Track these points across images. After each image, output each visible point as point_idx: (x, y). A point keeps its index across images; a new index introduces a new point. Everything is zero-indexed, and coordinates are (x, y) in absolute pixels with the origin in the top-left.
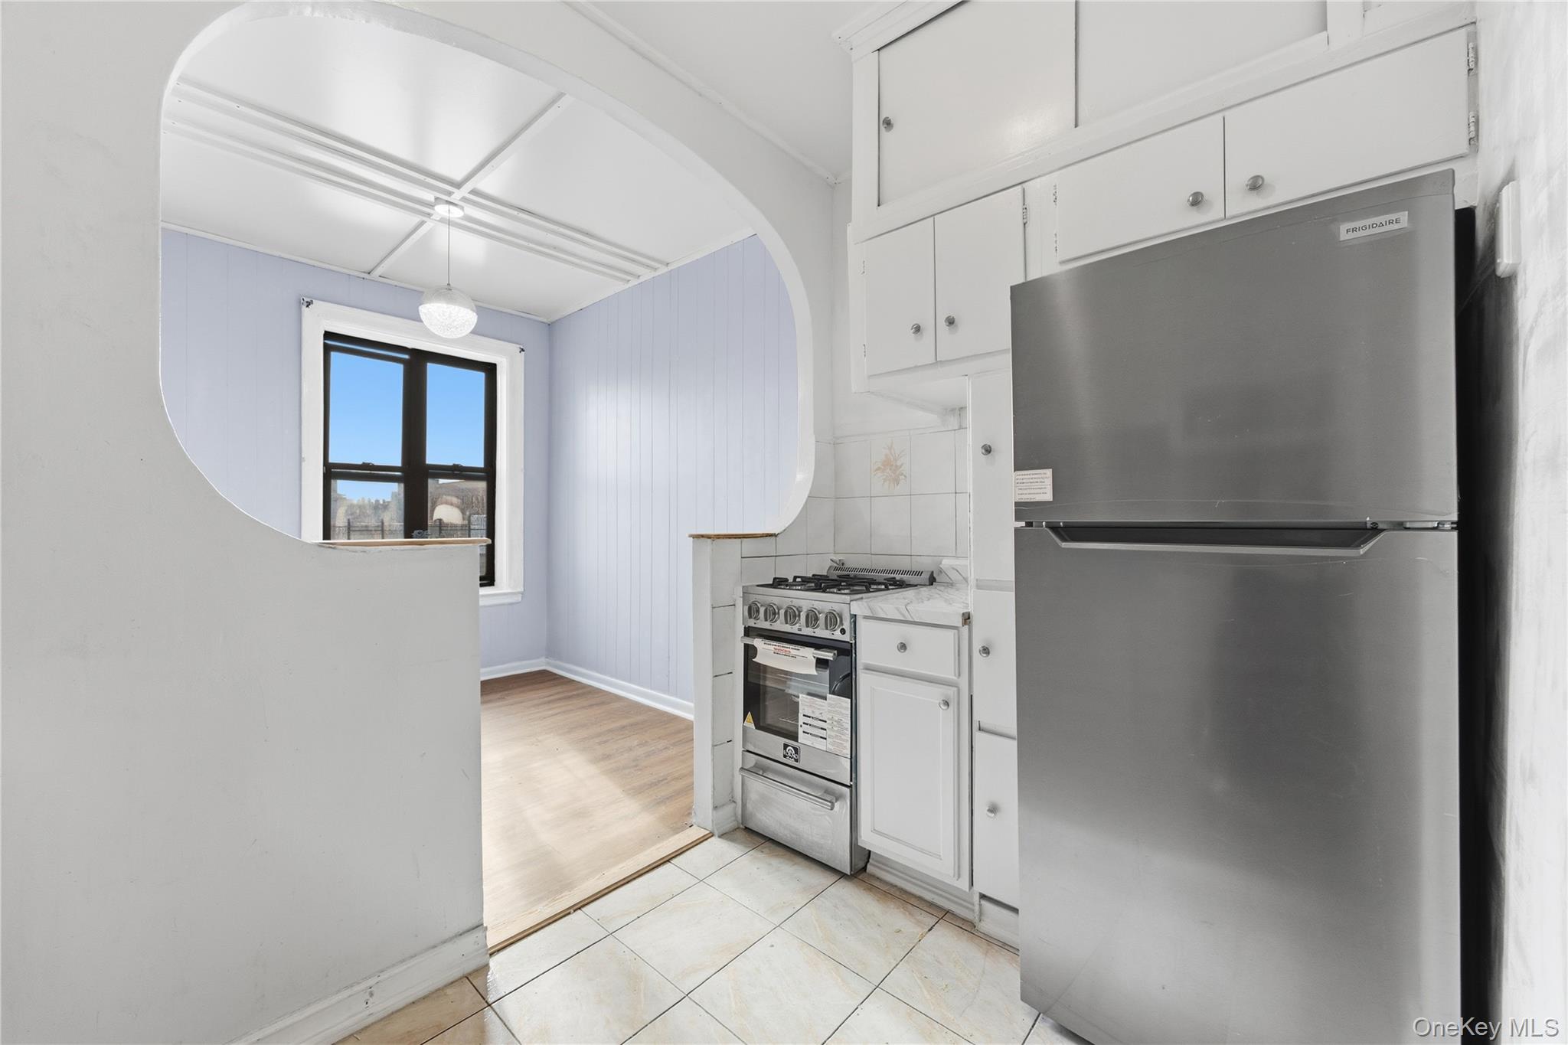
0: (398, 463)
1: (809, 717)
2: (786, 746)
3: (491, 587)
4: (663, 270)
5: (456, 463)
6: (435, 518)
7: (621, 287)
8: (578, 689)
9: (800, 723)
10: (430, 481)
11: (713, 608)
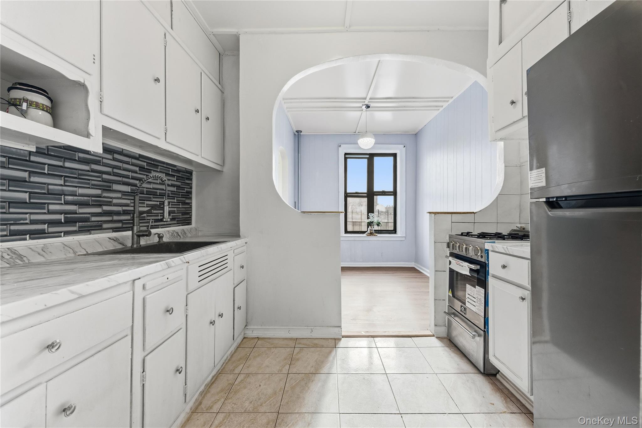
0: (366, 191)
1: (470, 295)
2: (461, 306)
3: (395, 234)
4: (451, 101)
5: (383, 190)
6: (376, 209)
7: (436, 113)
8: (423, 276)
9: (467, 297)
10: (375, 196)
11: (435, 242)
